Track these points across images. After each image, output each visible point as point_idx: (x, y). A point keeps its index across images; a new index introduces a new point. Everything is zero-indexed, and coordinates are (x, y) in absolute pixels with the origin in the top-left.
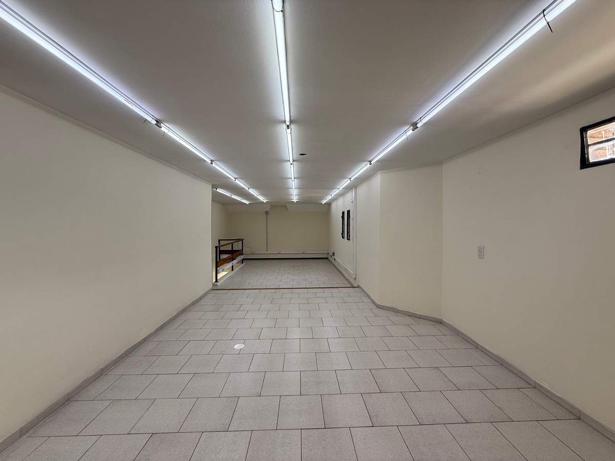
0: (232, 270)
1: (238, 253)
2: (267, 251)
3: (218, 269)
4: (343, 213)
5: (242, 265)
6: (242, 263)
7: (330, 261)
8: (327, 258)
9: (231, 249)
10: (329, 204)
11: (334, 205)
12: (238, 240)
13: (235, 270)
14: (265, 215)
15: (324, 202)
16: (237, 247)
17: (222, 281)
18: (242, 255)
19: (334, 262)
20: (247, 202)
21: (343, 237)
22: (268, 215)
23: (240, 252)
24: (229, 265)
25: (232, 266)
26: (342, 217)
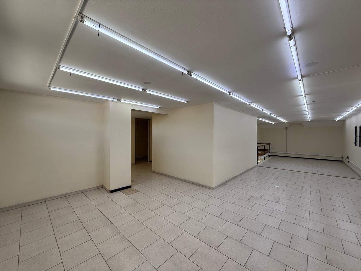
0: (264, 160)
1: (267, 151)
2: (286, 152)
3: (258, 157)
4: (356, 128)
5: (270, 158)
6: (270, 157)
7: (345, 164)
8: (342, 161)
9: (264, 149)
10: (343, 121)
11: (348, 122)
12: (267, 144)
13: (266, 160)
14: (285, 130)
15: (337, 120)
16: (267, 147)
17: (260, 164)
18: (270, 152)
19: (348, 164)
20: (273, 123)
21: (356, 145)
22: (287, 130)
23: (268, 151)
24: (263, 157)
25: (264, 158)
26: (355, 131)
